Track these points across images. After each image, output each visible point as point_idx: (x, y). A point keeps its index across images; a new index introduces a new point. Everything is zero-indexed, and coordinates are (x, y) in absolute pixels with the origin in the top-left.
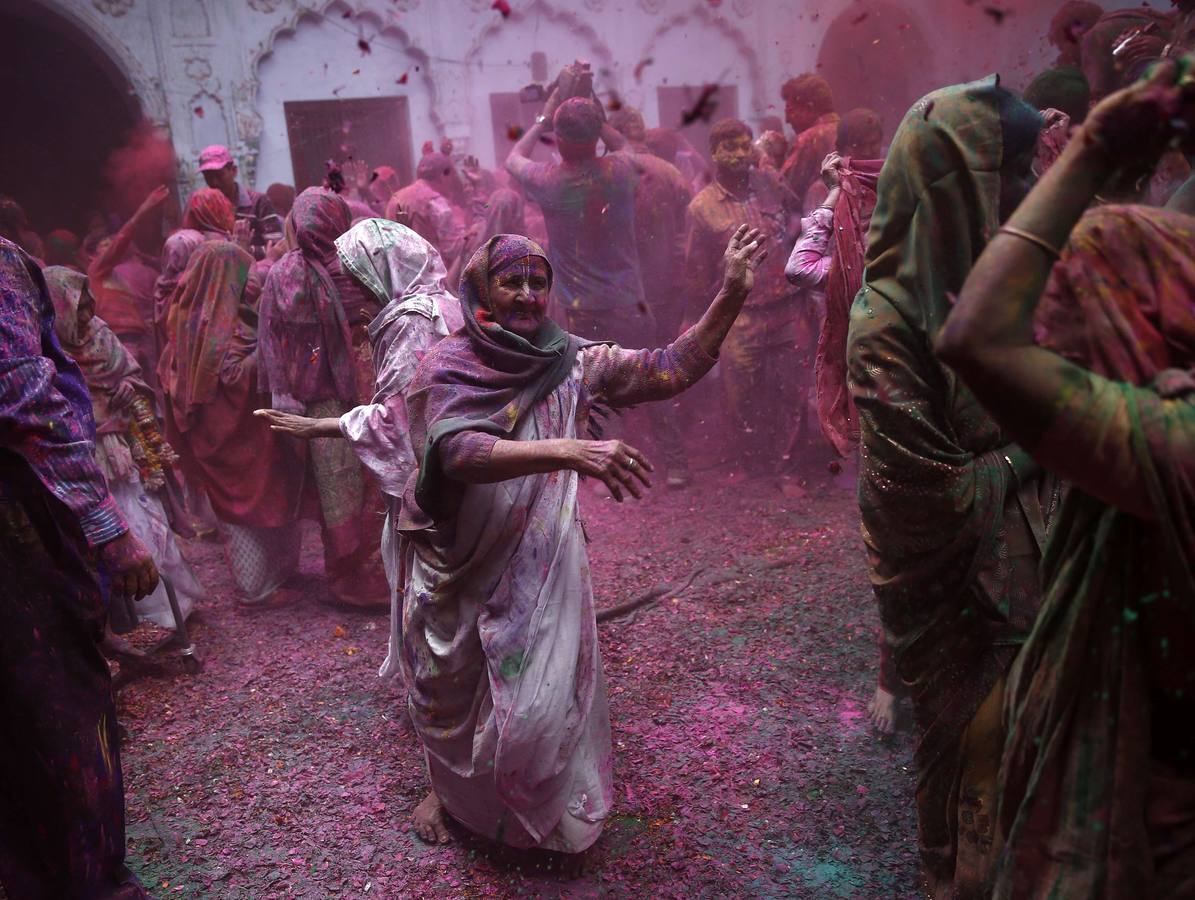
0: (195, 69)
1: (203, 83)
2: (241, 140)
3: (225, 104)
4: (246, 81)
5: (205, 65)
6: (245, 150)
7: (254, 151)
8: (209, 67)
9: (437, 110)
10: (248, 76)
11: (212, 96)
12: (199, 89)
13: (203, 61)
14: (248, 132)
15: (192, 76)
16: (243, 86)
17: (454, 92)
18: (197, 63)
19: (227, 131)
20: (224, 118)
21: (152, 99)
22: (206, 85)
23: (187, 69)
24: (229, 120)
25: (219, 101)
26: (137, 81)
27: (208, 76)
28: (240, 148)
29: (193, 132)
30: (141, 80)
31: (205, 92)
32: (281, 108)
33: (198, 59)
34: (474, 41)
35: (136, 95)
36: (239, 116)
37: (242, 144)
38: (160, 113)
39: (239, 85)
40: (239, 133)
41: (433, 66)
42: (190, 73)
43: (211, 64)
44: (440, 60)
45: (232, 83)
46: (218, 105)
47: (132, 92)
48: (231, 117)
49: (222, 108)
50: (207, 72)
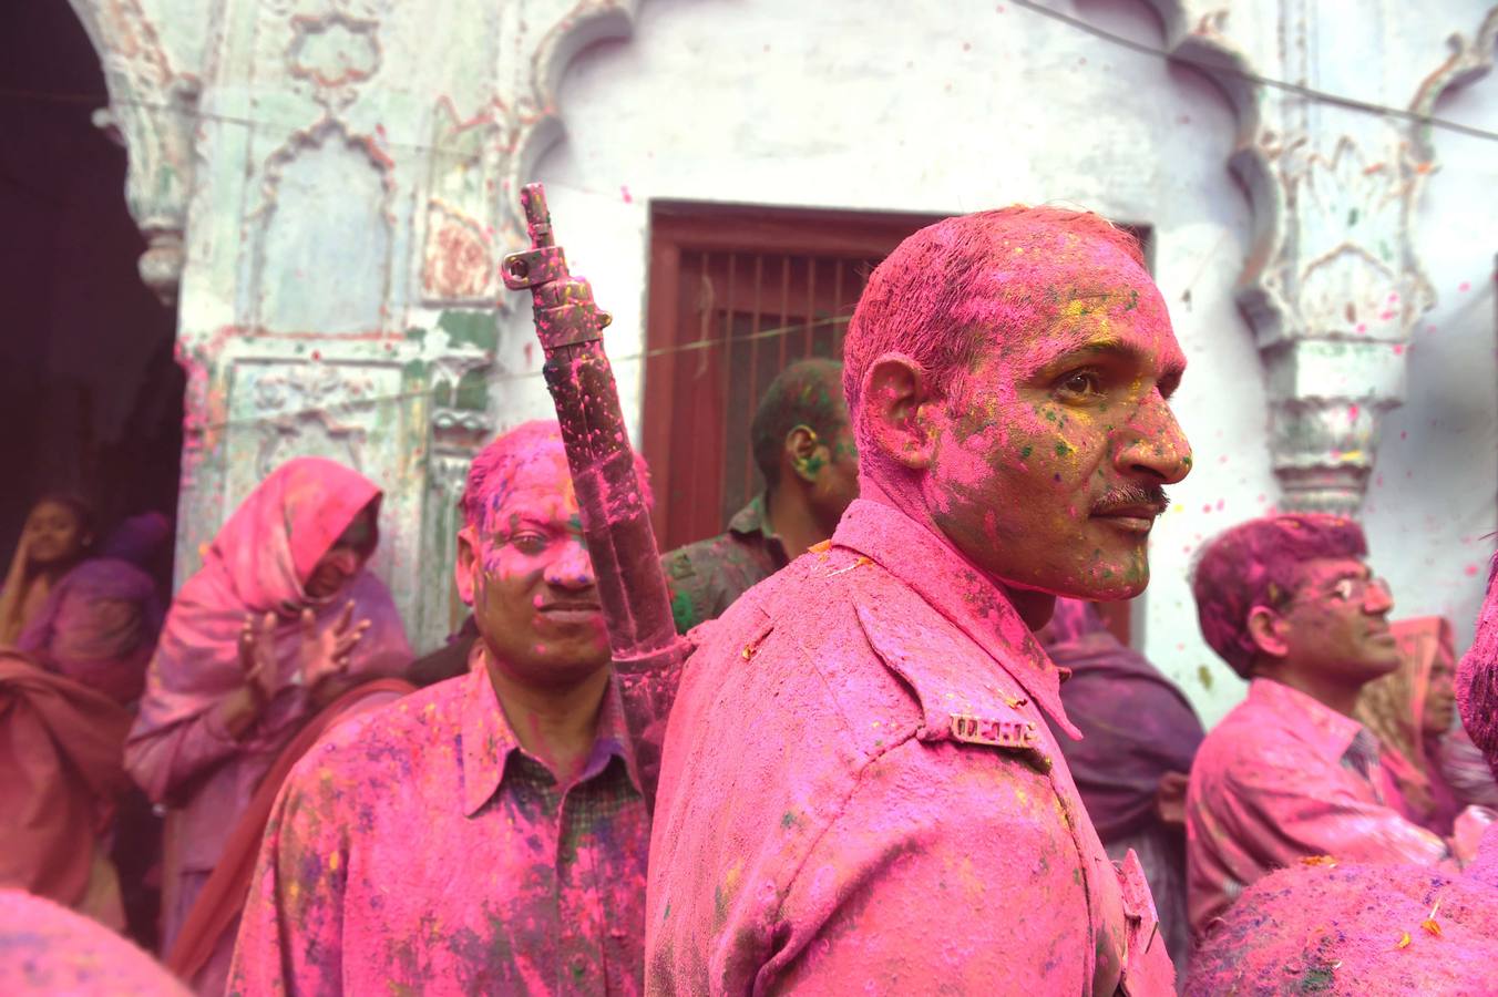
0: (321, 52)
1: (334, 98)
2: (429, 305)
3: (401, 177)
4: (497, 102)
5: (360, 38)
6: (436, 344)
7: (470, 351)
8: (375, 47)
9: (1268, 278)
10: (511, 83)
11: (358, 144)
12: (319, 116)
13: (359, 27)
14: (455, 277)
15: (299, 74)
16: (482, 116)
17: (1353, 218)
18: (337, 32)
19: (386, 268)
20: (386, 220)
21: (152, 139)
22: (346, 103)
23: (297, 46)
24: (400, 231)
25: (379, 164)
26: (121, 78)
27: (359, 76)
28: (416, 334)
29: (260, 262)
30: (132, 77)
31: (332, 126)
32: (640, 218)
33: (337, 19)
34: (1455, 42)
35: (114, 129)
36: (437, 221)
37: (428, 319)
38: (164, 187)
39: (465, 114)
40: (427, 282)
41: (1271, 115)
42: (305, 63)
43: (382, 37)
44: (1304, 95)
45: (444, 102)
46: (375, 177)
47: (101, 118)
48: (411, 221)
49: (386, 186)
50: (360, 61)
